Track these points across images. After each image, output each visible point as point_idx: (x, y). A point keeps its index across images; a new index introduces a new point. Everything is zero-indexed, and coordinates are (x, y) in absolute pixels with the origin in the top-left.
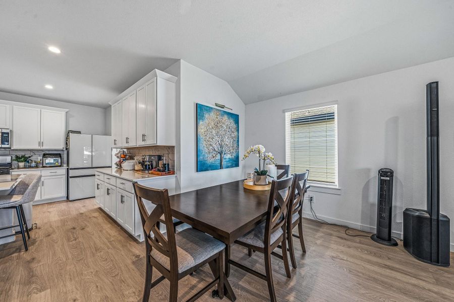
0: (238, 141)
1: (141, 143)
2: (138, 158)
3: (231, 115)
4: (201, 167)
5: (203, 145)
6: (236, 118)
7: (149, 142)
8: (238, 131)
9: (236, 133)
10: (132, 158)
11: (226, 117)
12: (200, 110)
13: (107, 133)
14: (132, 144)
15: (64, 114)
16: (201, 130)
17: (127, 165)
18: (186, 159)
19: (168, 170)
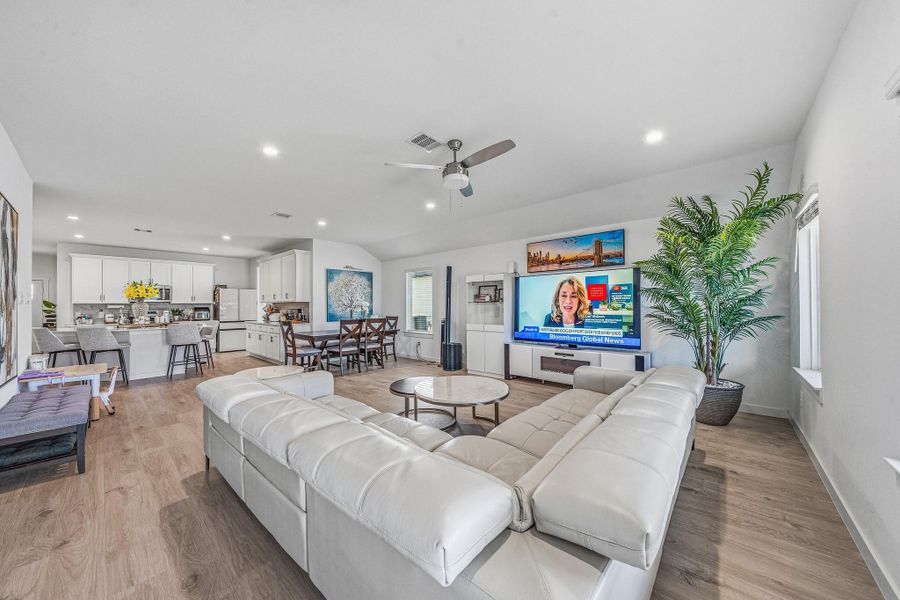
0: (372, 297)
1: (284, 300)
2: (283, 311)
3: (362, 274)
4: (331, 318)
5: (332, 300)
6: (369, 276)
7: (290, 300)
8: (372, 287)
9: (369, 290)
10: (277, 311)
11: (356, 276)
12: (330, 274)
13: (251, 286)
14: (278, 300)
15: (211, 268)
16: (330, 290)
17: (274, 317)
18: (318, 312)
19: (304, 319)
